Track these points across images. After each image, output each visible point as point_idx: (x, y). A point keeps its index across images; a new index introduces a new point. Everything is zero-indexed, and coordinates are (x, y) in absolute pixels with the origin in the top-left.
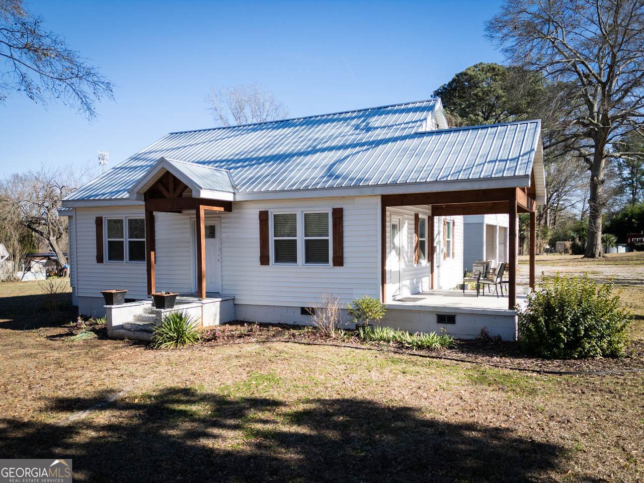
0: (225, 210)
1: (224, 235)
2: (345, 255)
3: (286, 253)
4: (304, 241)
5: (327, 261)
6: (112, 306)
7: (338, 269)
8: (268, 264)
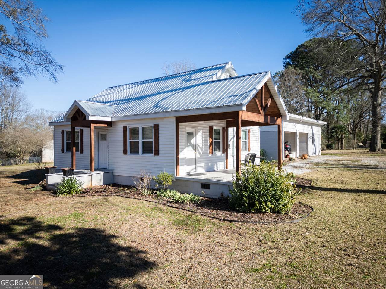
0: (108, 126)
1: (109, 139)
2: (160, 149)
3: (134, 149)
4: (142, 142)
5: (152, 153)
6: (48, 174)
7: (156, 157)
8: (127, 154)
